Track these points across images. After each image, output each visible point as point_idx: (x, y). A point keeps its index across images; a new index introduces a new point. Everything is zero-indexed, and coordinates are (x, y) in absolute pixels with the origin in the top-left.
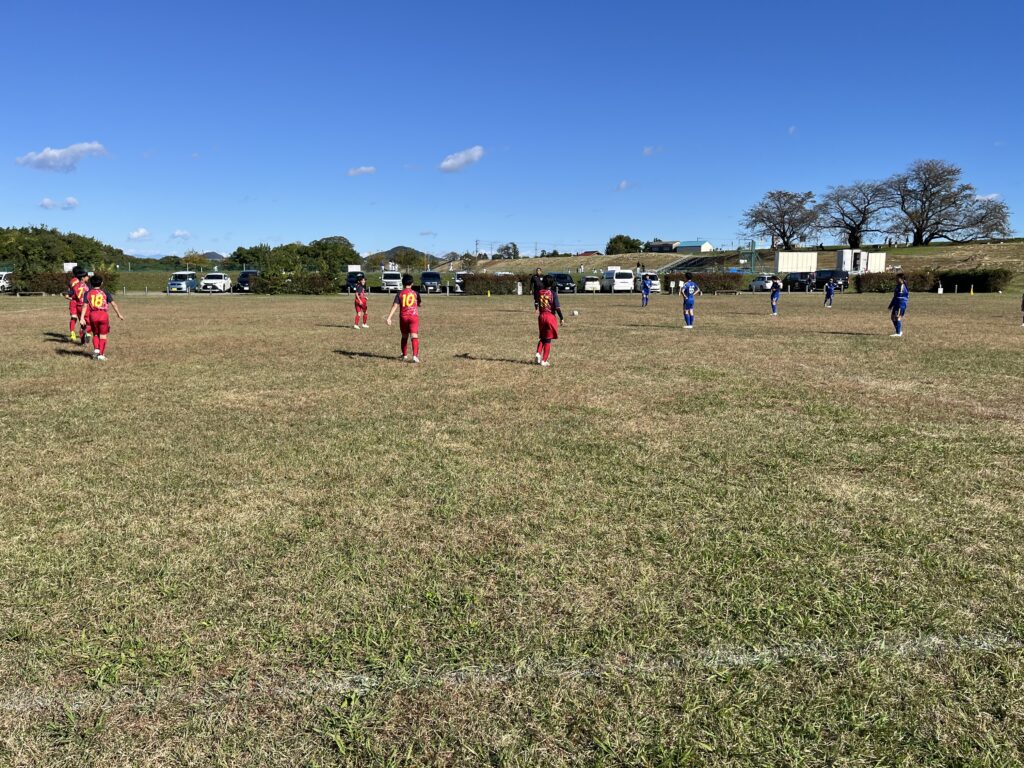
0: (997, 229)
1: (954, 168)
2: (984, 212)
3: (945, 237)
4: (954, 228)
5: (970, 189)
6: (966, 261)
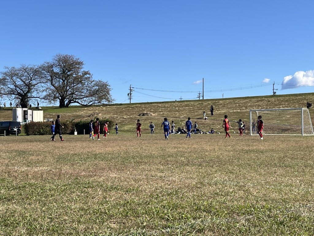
0: (105, 99)
1: (79, 61)
2: (97, 88)
3: (78, 102)
4: (82, 97)
5: (89, 74)
6: (89, 116)
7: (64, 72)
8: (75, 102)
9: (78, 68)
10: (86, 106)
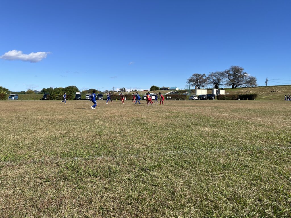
0: (253, 84)
1: (241, 68)
2: (250, 79)
3: (240, 86)
4: (242, 84)
5: (246, 74)
6: (246, 92)
7: (234, 73)
8: (239, 86)
9: (241, 71)
10: (244, 88)
